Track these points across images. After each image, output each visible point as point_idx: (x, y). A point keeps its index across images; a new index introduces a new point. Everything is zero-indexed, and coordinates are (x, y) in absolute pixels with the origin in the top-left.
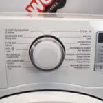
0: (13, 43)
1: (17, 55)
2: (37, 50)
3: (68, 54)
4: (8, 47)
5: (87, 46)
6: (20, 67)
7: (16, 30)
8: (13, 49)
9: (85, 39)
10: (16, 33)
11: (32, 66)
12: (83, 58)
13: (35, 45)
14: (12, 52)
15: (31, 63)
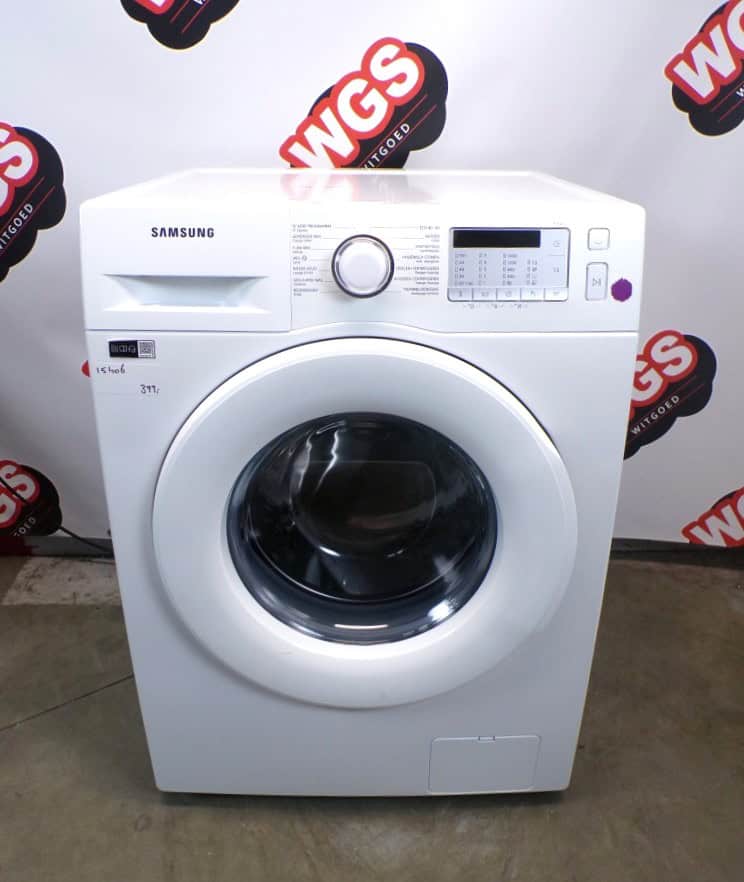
0: (305, 248)
1: (311, 269)
2: (345, 260)
3: (399, 268)
4: (295, 255)
5: (432, 254)
6: (314, 290)
7: (311, 226)
8: (305, 258)
9: (429, 242)
10: (312, 231)
11: (338, 288)
12: (426, 275)
13: (341, 254)
14: (303, 264)
15: (335, 283)
